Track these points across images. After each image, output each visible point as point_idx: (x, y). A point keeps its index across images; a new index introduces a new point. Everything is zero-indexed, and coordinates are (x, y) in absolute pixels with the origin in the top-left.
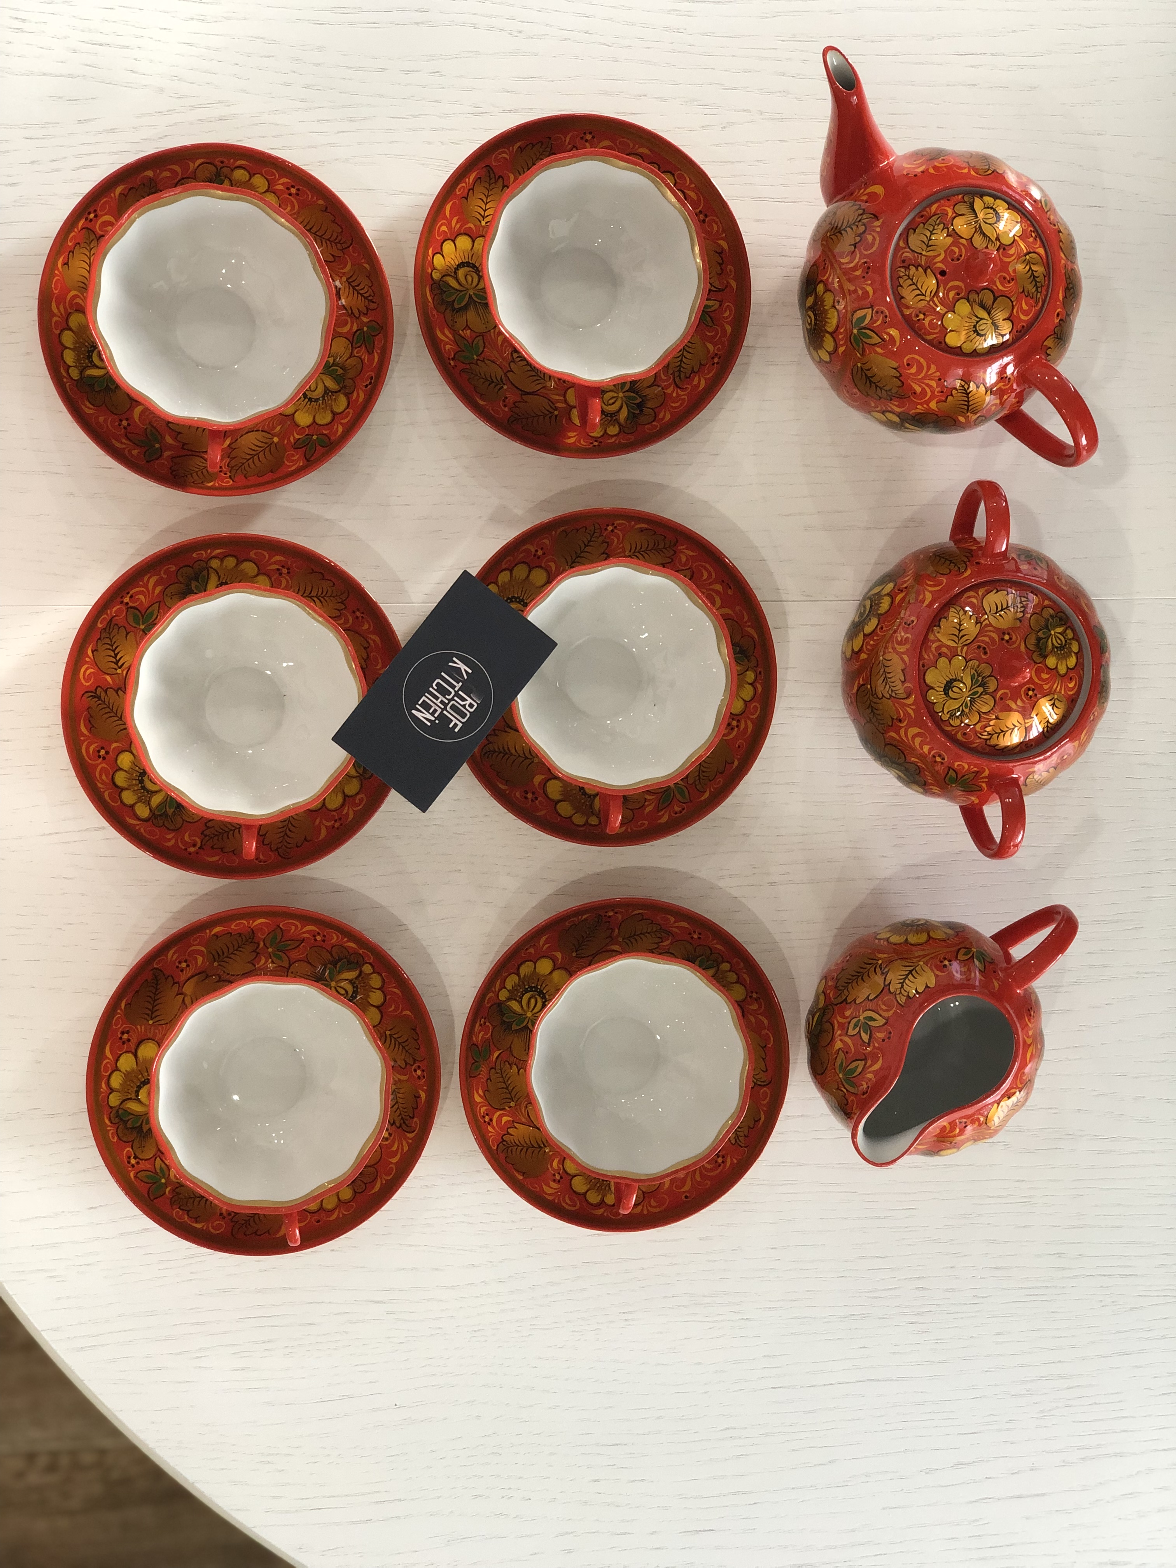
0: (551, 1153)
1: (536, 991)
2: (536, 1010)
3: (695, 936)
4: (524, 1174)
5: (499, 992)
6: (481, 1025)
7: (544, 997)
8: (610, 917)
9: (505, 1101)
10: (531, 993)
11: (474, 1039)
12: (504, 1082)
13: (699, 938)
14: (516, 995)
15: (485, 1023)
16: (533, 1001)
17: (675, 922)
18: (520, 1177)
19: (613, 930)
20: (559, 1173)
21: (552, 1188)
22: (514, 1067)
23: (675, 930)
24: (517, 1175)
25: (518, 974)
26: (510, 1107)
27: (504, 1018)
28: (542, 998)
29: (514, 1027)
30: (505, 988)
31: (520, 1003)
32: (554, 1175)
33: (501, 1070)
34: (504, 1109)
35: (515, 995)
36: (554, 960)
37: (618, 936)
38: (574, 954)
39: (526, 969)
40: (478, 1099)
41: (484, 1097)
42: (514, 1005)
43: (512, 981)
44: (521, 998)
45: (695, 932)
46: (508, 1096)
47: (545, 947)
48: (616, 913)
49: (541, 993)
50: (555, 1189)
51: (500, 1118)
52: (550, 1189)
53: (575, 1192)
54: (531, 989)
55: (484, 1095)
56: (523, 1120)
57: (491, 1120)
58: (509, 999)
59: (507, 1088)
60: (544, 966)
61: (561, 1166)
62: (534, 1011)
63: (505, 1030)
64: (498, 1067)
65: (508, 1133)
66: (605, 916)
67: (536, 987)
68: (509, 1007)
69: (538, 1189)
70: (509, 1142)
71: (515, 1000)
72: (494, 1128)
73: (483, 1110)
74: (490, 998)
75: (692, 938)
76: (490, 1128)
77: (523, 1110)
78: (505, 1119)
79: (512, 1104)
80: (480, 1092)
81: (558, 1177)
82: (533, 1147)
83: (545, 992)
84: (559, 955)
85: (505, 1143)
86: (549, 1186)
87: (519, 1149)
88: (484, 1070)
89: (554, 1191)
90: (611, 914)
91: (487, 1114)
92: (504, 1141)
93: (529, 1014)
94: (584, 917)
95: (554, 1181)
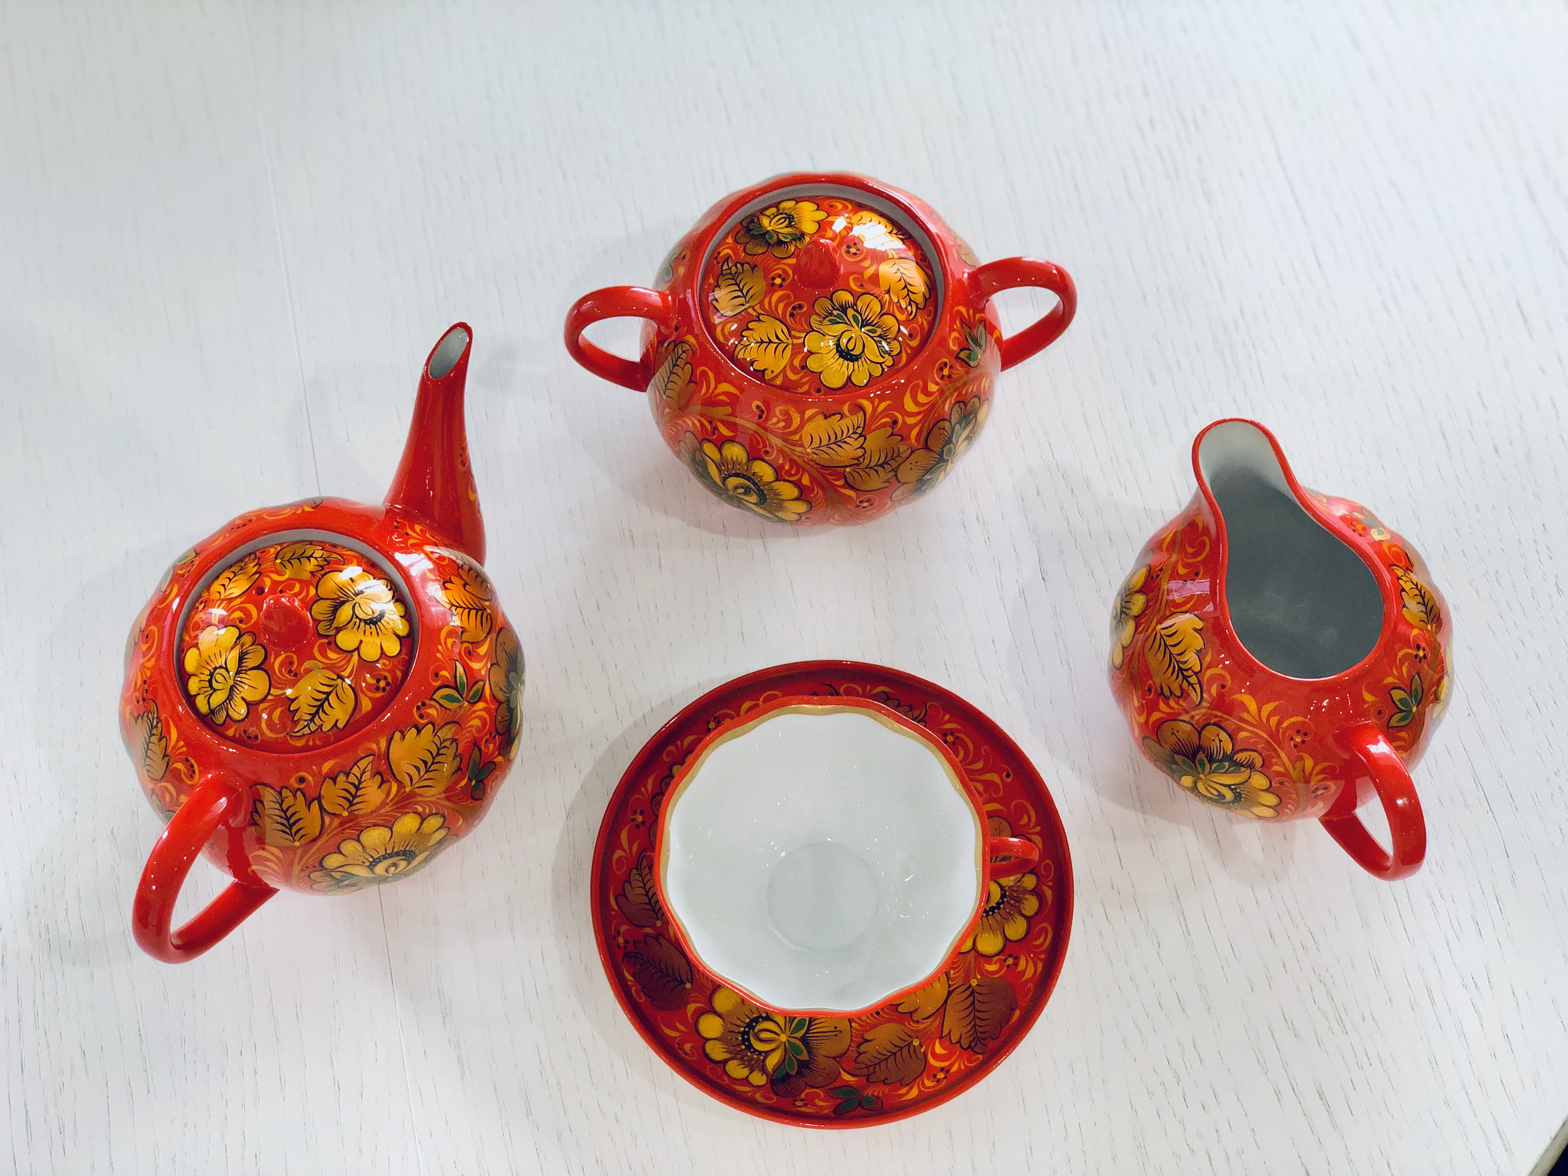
0: (979, 977)
1: (748, 1033)
2: (777, 1030)
3: (640, 818)
4: (1013, 1010)
5: (752, 1085)
6: (805, 1105)
7: (756, 1020)
8: (626, 942)
9: (913, 1055)
10: (753, 1041)
11: (826, 1111)
12: (887, 1059)
13: (642, 813)
14: (758, 1060)
15: (802, 1100)
16: (764, 1035)
17: (623, 850)
18: (1017, 1013)
19: (646, 935)
20: (1005, 961)
21: (1027, 966)
22: (863, 1048)
23: (635, 847)
24: (1014, 1020)
25: (725, 1062)
26: (921, 1045)
27: (793, 1073)
28: (757, 1022)
29: (805, 1056)
30: (748, 1077)
31: (767, 1053)
32: (1008, 966)
33: (868, 1067)
34: (925, 1055)
35: (757, 1062)
36: (699, 1013)
37: (654, 927)
38: (688, 986)
39: (717, 1052)
40: (914, 1093)
41: (910, 1085)
42: (772, 1062)
43: (736, 1070)
44: (760, 1053)
45: (633, 820)
46: (905, 1050)
47: (681, 1028)
48: (618, 933)
49: (750, 1026)
50: (1027, 962)
51: (936, 1057)
52: (1028, 968)
53: (1027, 933)
54: (746, 1040)
55: (908, 1085)
56: (937, 1023)
57: (942, 1069)
58: (763, 1070)
59: (895, 1054)
60: (710, 1026)
61: (995, 959)
62: (778, 1031)
63: (810, 1069)
64: (865, 1072)
65: (959, 1042)
66: (625, 947)
67: (743, 1034)
68: (777, 1068)
69: (1031, 985)
70: (971, 1039)
71: (764, 1061)
72: (952, 1065)
73: (928, 1083)
74: (765, 1097)
75: (643, 823)
76: (955, 1068)
77: (922, 1026)
78: (939, 1050)
79: (916, 1043)
80: (903, 1091)
81: (1010, 961)
82: (973, 1003)
83: (748, 1020)
84: (691, 1008)
85: (973, 1045)
86: (1025, 970)
87: (978, 1022)
88: (871, 1091)
89: (1031, 964)
90: (621, 940)
91: (935, 1076)
92: (970, 1046)
93: (783, 1038)
94: (630, 978)
95: (1016, 965)
